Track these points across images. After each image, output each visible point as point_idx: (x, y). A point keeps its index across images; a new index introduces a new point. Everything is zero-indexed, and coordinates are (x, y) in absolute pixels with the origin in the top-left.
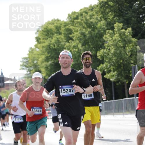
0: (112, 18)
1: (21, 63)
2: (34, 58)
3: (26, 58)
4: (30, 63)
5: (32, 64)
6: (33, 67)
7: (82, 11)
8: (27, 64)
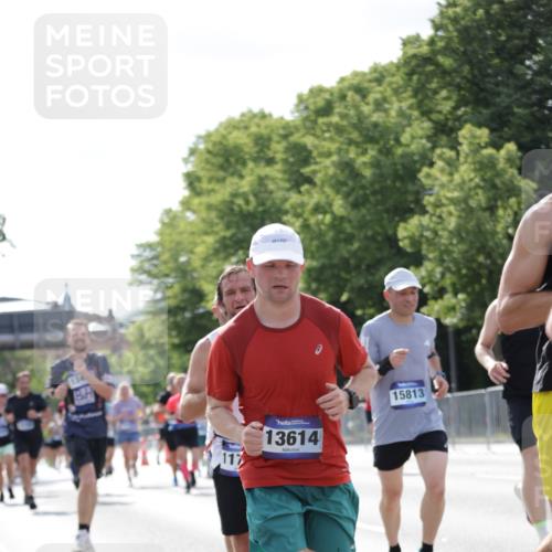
0: (448, 108)
1: (134, 263)
2: (178, 243)
3: (150, 246)
4: (165, 263)
5: (171, 265)
6: (173, 275)
7: (346, 84)
8: (156, 266)
